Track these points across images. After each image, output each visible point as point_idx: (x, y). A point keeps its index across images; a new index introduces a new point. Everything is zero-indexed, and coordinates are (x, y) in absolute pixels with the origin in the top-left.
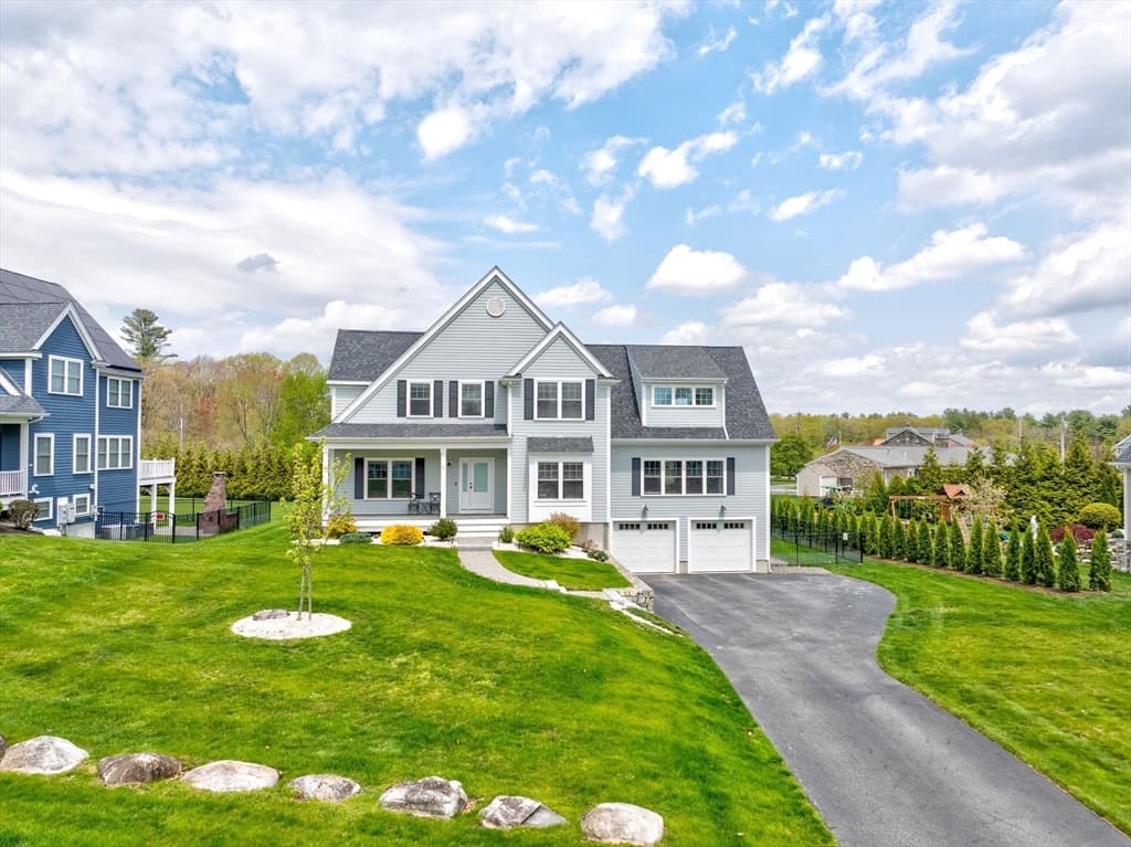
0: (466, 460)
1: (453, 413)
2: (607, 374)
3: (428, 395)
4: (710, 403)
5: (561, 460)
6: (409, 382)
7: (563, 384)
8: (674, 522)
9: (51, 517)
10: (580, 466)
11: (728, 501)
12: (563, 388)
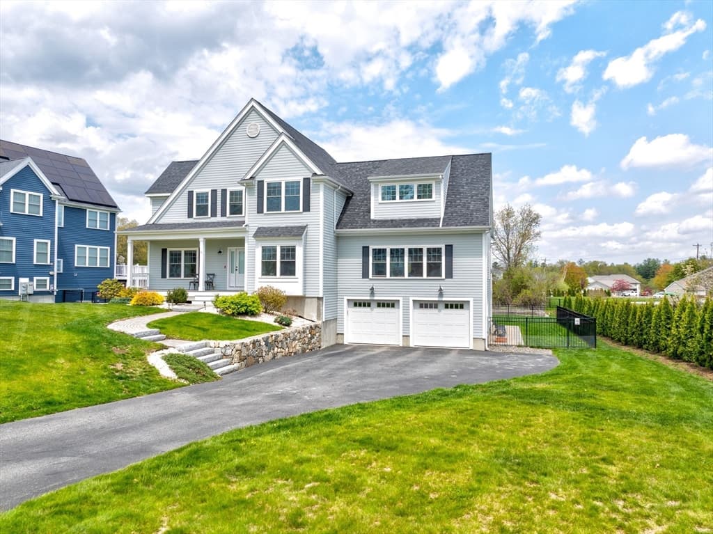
0: (233, 249)
1: (223, 214)
2: (319, 172)
3: (207, 201)
4: (430, 197)
5: (278, 244)
6: (195, 191)
7: (286, 183)
8: (399, 301)
9: (13, 289)
10: (293, 249)
11: (446, 284)
12: (286, 187)
